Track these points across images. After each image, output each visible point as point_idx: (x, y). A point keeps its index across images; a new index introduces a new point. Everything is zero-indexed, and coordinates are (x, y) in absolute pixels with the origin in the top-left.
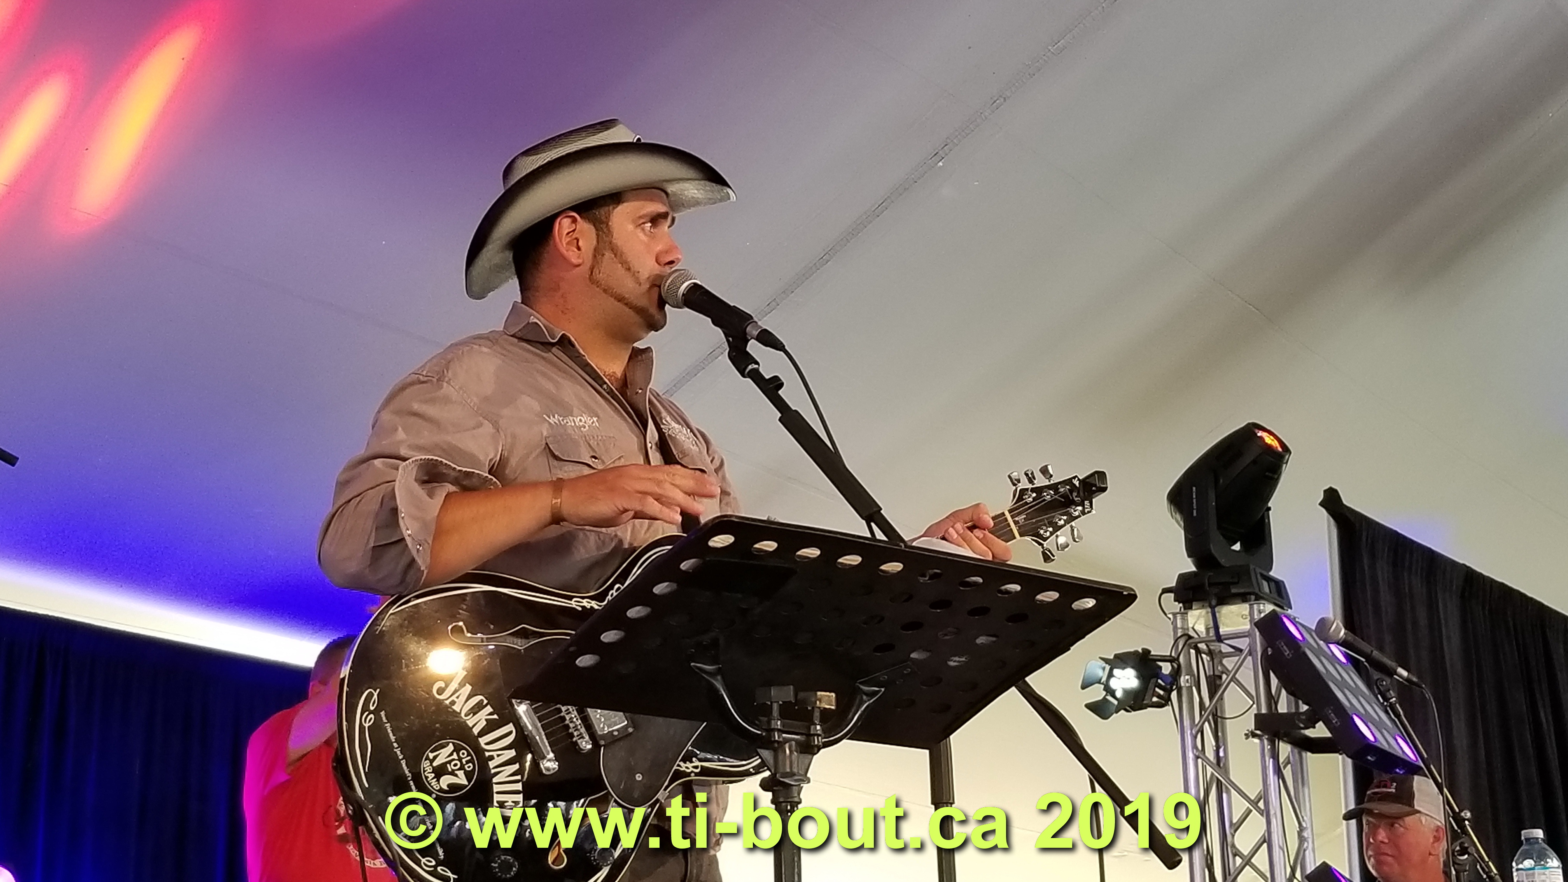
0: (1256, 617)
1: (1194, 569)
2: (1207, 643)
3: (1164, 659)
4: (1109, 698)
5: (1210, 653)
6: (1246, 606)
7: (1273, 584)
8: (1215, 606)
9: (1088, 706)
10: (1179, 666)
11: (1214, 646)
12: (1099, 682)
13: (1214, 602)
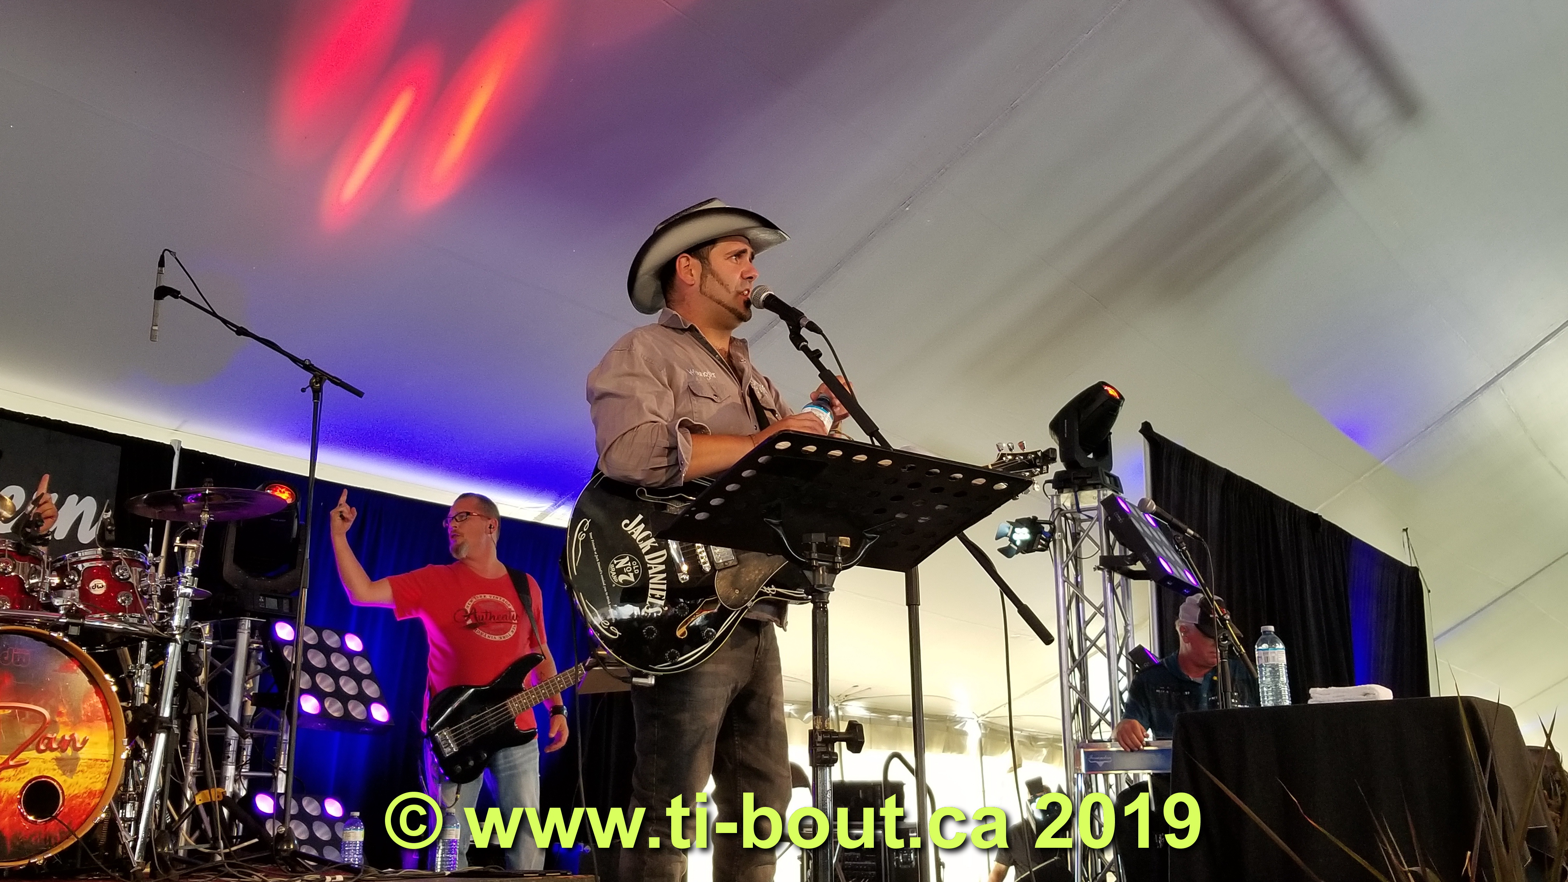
0: (1102, 498)
1: (1064, 469)
2: (1071, 513)
3: (1046, 522)
4: (1012, 545)
5: (1073, 519)
6: (1096, 491)
7: (1112, 479)
8: (1078, 491)
9: (1000, 550)
10: (1055, 527)
11: (1076, 515)
12: (1006, 536)
13: (1077, 489)
